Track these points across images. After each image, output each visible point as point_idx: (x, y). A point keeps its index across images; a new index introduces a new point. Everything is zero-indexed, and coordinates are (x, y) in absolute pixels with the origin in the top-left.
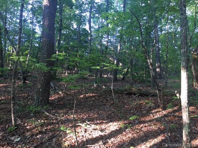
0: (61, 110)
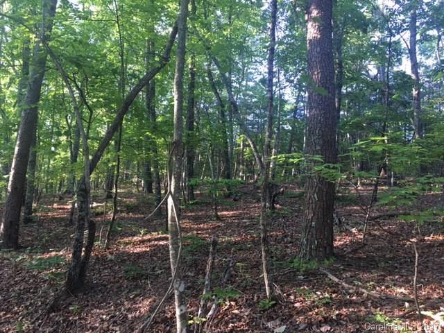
0: (364, 272)
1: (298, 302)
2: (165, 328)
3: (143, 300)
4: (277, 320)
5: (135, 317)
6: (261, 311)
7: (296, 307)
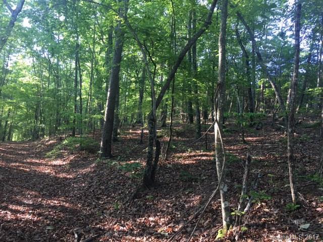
1: (320, 207)
2: (212, 216)
3: (194, 196)
4: (302, 219)
5: (190, 207)
6: (287, 211)
7: (318, 211)
